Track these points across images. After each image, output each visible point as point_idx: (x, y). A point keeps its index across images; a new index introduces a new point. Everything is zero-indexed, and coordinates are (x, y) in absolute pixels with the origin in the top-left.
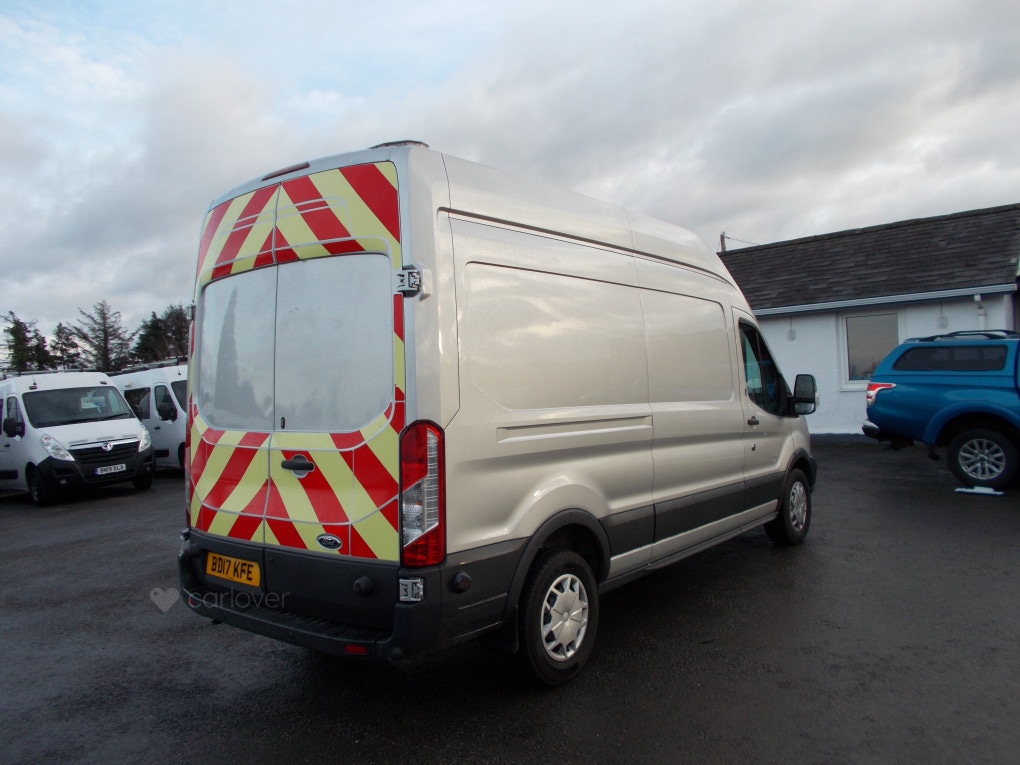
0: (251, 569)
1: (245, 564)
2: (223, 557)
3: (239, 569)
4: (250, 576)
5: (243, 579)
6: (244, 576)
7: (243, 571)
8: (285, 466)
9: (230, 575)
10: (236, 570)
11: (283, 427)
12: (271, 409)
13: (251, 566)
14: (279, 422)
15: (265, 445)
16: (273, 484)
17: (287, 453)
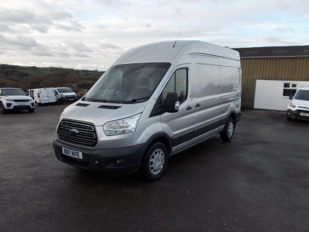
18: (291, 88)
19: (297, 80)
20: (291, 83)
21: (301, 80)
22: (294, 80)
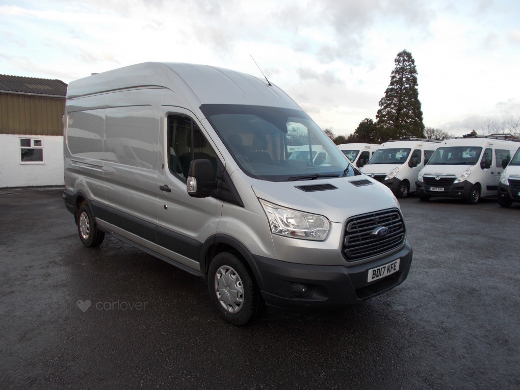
18: (33, 146)
19: (42, 134)
20: (33, 138)
21: (47, 134)
22: (36, 134)
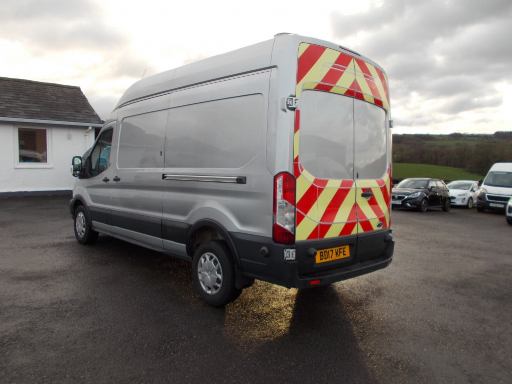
0: (344, 250)
1: (340, 249)
2: (327, 250)
3: (338, 252)
4: (344, 253)
5: (342, 256)
6: (342, 255)
7: (340, 252)
8: (363, 195)
9: (334, 257)
10: (337, 253)
11: (357, 177)
12: (352, 169)
13: (345, 248)
14: (355, 175)
15: (354, 186)
16: (357, 205)
17: (364, 190)
